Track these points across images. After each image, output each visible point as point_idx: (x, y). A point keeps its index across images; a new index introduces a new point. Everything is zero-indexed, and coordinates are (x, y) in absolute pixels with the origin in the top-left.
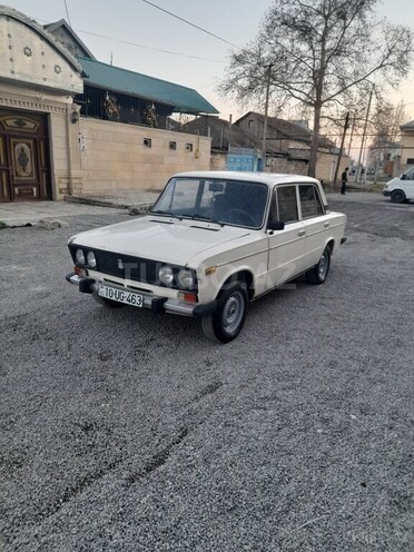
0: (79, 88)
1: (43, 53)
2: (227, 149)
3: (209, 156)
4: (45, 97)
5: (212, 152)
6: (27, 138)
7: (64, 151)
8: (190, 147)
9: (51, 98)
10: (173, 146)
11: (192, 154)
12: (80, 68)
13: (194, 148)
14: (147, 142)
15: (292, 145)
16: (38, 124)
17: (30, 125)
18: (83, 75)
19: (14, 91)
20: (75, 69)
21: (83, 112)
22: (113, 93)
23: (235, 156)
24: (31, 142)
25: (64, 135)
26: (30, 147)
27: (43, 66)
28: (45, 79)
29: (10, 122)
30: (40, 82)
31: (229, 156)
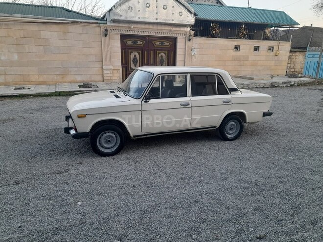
0: (192, 21)
1: (173, 7)
2: (306, 48)
3: (288, 54)
4: (174, 29)
5: (290, 51)
6: (165, 51)
7: (183, 56)
8: (271, 49)
9: (178, 29)
10: (257, 49)
11: (272, 54)
12: (193, 10)
13: (275, 49)
14: (237, 48)
16: (171, 43)
17: (167, 44)
18: (195, 15)
19: (159, 27)
20: (191, 13)
21: (196, 35)
22: (215, 22)
23: (314, 53)
24: (167, 52)
25: (184, 48)
26: (166, 55)
27: (173, 13)
28: (173, 20)
29: (157, 43)
30: (171, 22)
31: (308, 53)
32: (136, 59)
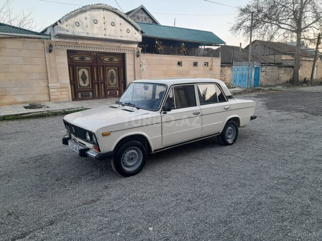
0: (139, 37)
1: (121, 24)
2: (232, 63)
3: (220, 68)
4: (123, 45)
5: (221, 66)
6: (115, 66)
7: (133, 72)
8: (206, 64)
9: (126, 45)
10: (195, 64)
11: (208, 68)
12: (140, 28)
13: (209, 65)
14: (179, 64)
15: (284, 57)
16: (120, 59)
17: (116, 60)
18: (142, 32)
19: (108, 44)
20: (138, 30)
21: (143, 51)
22: (159, 40)
23: (238, 67)
24: (116, 68)
25: (133, 63)
26: (115, 71)
27: (121, 30)
28: (121, 37)
29: (106, 59)
30: (119, 38)
31: (234, 67)
32: (85, 75)
